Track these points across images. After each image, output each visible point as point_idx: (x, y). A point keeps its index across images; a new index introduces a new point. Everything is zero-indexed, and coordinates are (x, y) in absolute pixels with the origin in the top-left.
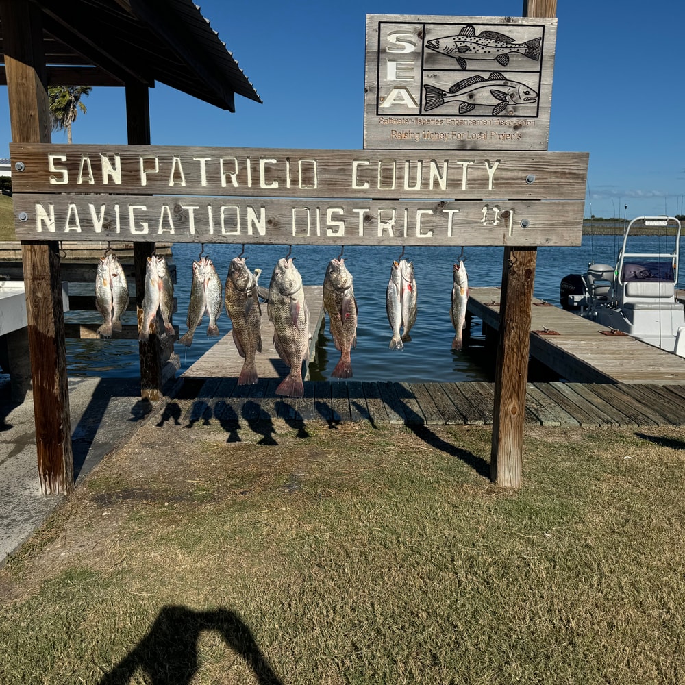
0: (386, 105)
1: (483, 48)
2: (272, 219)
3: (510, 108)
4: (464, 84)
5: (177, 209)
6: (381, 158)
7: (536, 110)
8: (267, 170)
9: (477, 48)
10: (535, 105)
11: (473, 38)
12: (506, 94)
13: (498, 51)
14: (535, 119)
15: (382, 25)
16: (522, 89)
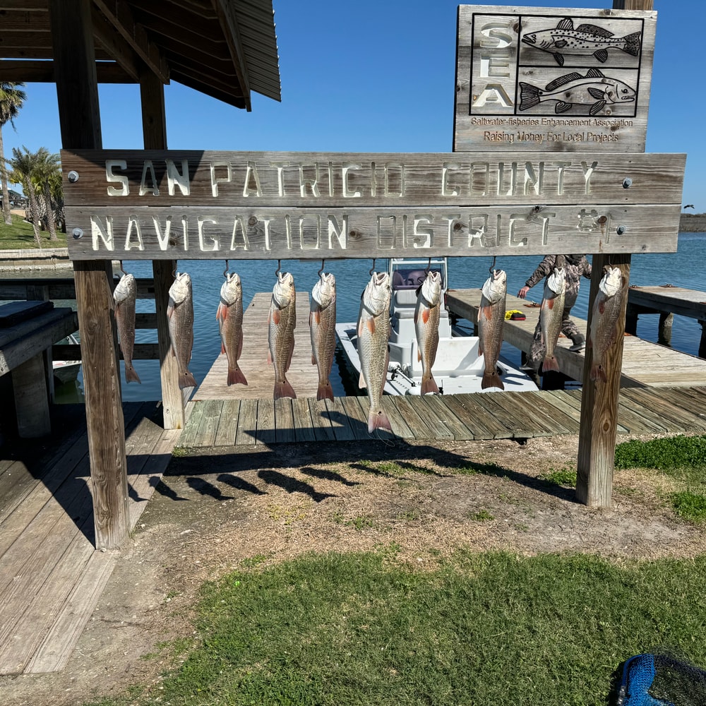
0: (479, 104)
1: (581, 43)
2: (354, 230)
3: (607, 108)
4: (561, 81)
5: (252, 221)
6: (472, 161)
7: (634, 110)
8: (351, 177)
9: (575, 43)
10: (633, 104)
11: (570, 32)
12: (604, 93)
13: (596, 46)
14: (634, 119)
15: (476, 17)
16: (621, 87)
